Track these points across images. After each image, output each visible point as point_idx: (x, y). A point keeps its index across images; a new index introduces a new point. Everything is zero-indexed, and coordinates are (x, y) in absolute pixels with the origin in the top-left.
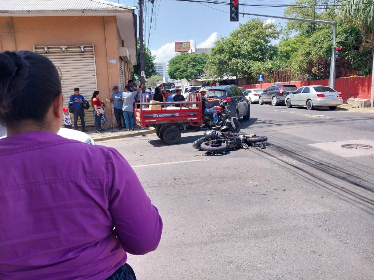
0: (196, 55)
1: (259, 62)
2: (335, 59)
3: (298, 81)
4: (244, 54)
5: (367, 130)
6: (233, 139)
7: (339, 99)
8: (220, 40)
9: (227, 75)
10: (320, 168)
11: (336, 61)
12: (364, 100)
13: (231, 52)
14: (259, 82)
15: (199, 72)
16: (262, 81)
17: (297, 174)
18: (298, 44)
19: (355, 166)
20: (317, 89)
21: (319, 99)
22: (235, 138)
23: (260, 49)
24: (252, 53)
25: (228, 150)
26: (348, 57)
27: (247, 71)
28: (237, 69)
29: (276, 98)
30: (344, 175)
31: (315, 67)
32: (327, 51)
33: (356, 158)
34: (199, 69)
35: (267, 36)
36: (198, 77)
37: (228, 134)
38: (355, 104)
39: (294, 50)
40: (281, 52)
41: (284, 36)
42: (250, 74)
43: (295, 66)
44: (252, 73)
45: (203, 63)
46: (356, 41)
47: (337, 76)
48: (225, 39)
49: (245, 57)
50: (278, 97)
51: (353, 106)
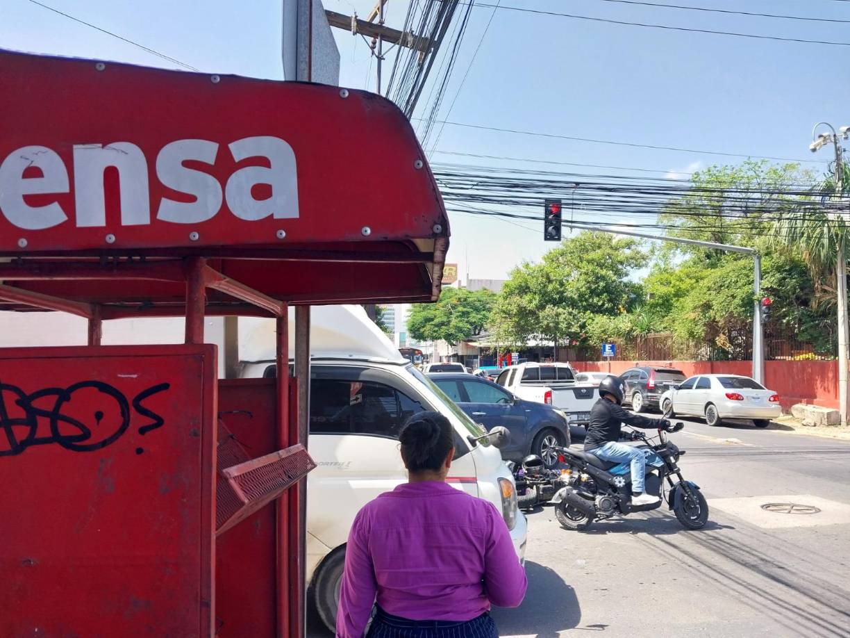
0: (470, 292)
1: (605, 316)
2: (761, 321)
3: (689, 361)
4: (571, 297)
5: (819, 476)
6: (549, 483)
7: (773, 406)
8: (520, 267)
9: (534, 338)
10: (714, 547)
11: (764, 325)
12: (826, 410)
13: (544, 294)
14: (605, 359)
15: (476, 328)
16: (611, 357)
17: (668, 556)
20: (726, 383)
21: (732, 404)
23: (607, 289)
24: (590, 297)
26: (787, 318)
27: (579, 333)
28: (556, 328)
29: (641, 396)
30: (755, 561)
31: (721, 335)
32: (743, 305)
33: (785, 531)
34: (475, 322)
35: (622, 263)
36: (470, 339)
38: (808, 417)
39: (679, 294)
40: (652, 295)
41: (660, 262)
42: (585, 340)
43: (680, 331)
44: (590, 337)
45: (484, 310)
46: (802, 289)
47: (768, 356)
48: (532, 265)
49: (573, 304)
50: (645, 394)
51: (804, 422)
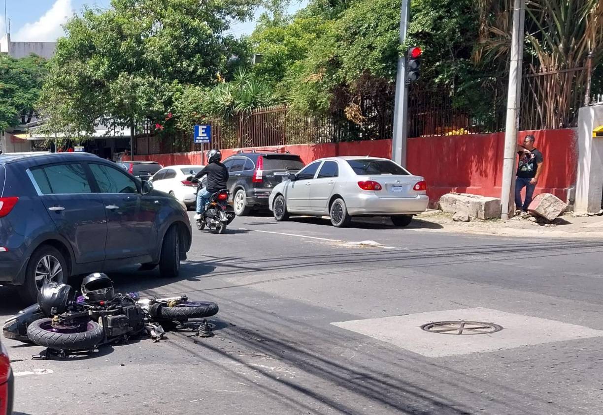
0: (13, 61)
1: (197, 87)
2: (406, 82)
3: (307, 144)
4: (152, 61)
5: (489, 283)
6: (121, 312)
7: (419, 197)
8: (81, 17)
9: (104, 122)
10: (365, 390)
11: (409, 88)
12: (484, 200)
13: (115, 56)
14: (197, 147)
15: (24, 113)
16: (205, 144)
17: (298, 407)
18: (307, 36)
19: (456, 382)
20: (359, 168)
21: (365, 196)
22: (128, 307)
23: (199, 49)
24: (177, 60)
25: (106, 342)
26: (440, 77)
27: (163, 113)
28: (133, 106)
29: (244, 192)
30: (426, 406)
31: (352, 104)
32: (384, 59)
33: (459, 360)
34: (22, 104)
35: (219, 9)
36: (18, 129)
37: (108, 297)
38: (460, 209)
39: (296, 54)
40: (259, 58)
41: (268, 11)
42: (172, 121)
43: (298, 100)
44: (178, 118)
45: (34, 87)
46: (463, 32)
47: (413, 132)
48: (97, 15)
49: (155, 70)
50: (250, 190)
51: (455, 217)
